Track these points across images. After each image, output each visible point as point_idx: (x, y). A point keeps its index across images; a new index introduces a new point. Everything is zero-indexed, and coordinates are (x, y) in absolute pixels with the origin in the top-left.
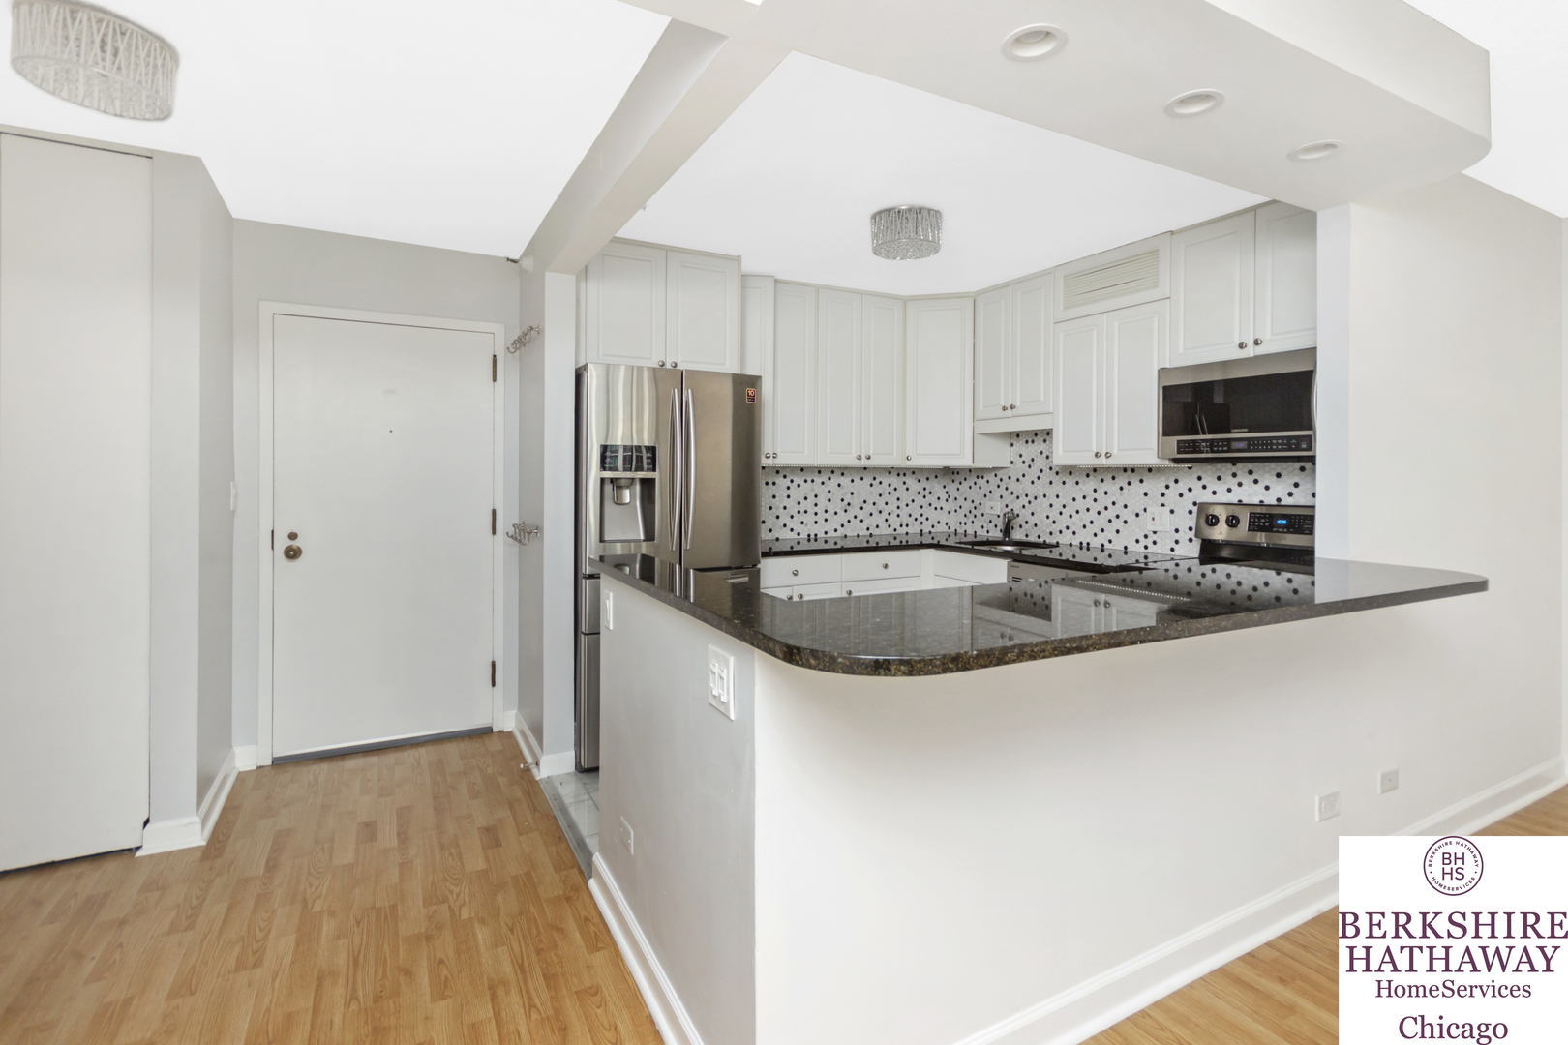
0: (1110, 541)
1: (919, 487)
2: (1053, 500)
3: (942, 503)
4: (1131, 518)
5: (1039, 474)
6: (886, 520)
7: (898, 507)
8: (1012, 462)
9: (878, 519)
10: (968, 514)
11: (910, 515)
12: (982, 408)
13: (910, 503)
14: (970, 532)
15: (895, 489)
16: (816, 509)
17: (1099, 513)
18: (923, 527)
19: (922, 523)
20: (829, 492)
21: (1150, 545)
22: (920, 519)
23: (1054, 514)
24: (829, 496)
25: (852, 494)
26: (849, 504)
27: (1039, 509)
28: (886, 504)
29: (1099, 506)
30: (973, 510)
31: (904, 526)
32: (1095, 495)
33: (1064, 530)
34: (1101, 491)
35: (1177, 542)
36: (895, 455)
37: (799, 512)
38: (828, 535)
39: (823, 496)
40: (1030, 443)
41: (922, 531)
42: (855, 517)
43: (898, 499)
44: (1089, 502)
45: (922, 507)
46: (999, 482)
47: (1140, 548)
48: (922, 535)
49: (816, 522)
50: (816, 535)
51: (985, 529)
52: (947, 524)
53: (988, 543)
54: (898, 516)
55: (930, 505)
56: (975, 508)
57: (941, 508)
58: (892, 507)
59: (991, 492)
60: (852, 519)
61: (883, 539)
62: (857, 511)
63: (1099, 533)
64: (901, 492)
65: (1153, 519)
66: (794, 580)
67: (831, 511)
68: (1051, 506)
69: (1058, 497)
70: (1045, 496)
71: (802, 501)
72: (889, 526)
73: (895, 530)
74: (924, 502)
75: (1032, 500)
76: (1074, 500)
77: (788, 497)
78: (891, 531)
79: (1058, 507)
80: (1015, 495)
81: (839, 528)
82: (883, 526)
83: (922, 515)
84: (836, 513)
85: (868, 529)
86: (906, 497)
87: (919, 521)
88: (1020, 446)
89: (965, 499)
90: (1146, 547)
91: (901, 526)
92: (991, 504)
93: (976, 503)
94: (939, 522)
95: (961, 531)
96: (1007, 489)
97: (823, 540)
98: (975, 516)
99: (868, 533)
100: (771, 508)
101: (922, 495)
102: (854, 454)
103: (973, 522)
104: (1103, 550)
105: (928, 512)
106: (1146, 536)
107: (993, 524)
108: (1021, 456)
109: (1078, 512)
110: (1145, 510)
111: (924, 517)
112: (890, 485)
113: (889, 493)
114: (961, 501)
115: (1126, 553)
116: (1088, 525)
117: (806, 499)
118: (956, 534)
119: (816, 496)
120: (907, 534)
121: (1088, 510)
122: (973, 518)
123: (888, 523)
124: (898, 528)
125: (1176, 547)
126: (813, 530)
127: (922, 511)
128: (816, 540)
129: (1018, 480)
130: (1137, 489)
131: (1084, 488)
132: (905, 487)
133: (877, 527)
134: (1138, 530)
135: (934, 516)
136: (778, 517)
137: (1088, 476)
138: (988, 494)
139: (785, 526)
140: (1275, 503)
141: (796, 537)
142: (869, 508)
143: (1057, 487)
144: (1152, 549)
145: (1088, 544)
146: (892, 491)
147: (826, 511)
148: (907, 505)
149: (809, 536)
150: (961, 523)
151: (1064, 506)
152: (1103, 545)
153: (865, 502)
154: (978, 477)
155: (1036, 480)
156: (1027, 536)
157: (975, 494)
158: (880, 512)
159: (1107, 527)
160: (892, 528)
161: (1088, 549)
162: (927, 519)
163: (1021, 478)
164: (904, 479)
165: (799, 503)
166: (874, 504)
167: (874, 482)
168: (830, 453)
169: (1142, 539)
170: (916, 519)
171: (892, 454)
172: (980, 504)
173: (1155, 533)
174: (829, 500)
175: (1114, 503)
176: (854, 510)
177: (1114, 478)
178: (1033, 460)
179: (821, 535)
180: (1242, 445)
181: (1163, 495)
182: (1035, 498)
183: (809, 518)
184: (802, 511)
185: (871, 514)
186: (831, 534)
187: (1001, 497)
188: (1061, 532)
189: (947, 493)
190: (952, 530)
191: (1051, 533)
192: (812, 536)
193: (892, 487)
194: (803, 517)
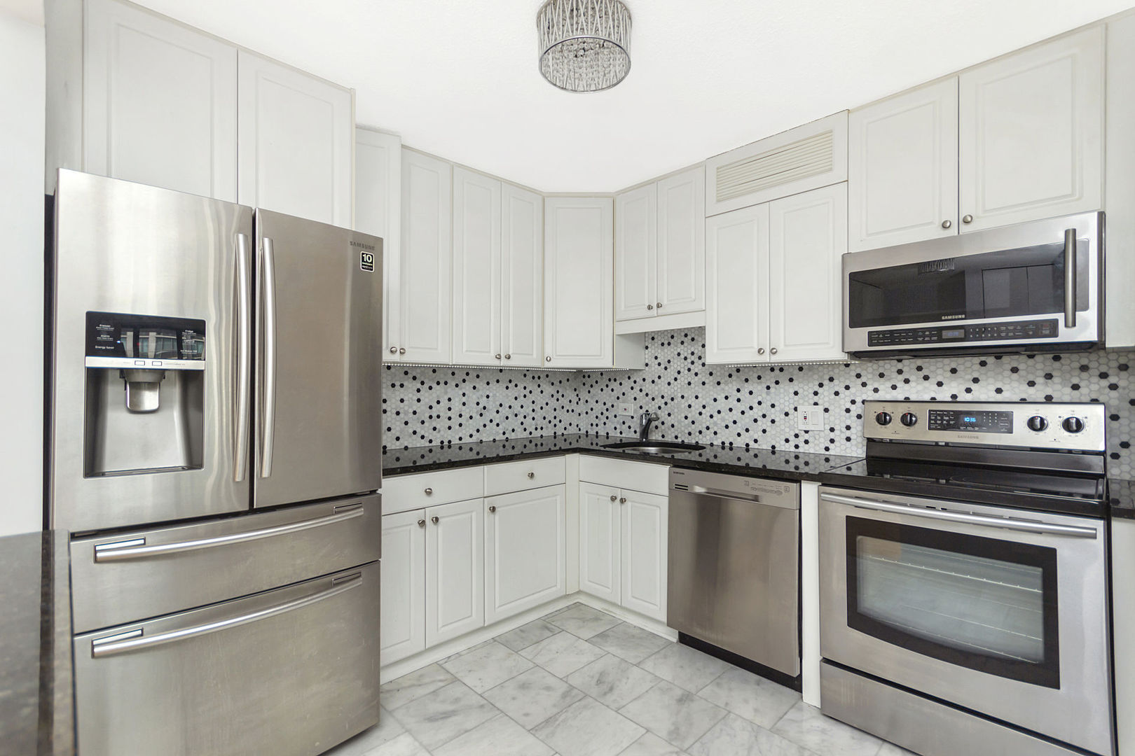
0: (756, 441)
1: (551, 390)
2: (692, 401)
3: (574, 406)
4: (779, 417)
5: (676, 375)
6: (522, 423)
7: (533, 410)
8: (647, 365)
9: (514, 423)
10: (600, 416)
11: (544, 418)
12: (623, 308)
13: (544, 406)
14: (602, 433)
15: (531, 392)
16: (449, 414)
17: (743, 413)
18: (557, 429)
19: (555, 425)
20: (464, 395)
21: (802, 444)
22: (554, 422)
23: (693, 414)
24: (464, 399)
25: (488, 397)
26: (485, 408)
27: (676, 410)
28: (522, 407)
29: (743, 406)
30: (605, 412)
31: (539, 429)
32: (739, 395)
33: (704, 430)
34: (745, 391)
35: (832, 441)
36: (535, 356)
37: (431, 417)
38: (463, 441)
39: (457, 399)
40: (666, 345)
41: (555, 433)
42: (491, 421)
43: (533, 402)
44: (732, 402)
45: (555, 410)
46: (633, 384)
47: (790, 448)
48: (555, 437)
49: (450, 428)
50: (450, 442)
51: (618, 431)
52: (577, 426)
53: (622, 445)
54: (533, 419)
55: (563, 407)
56: (607, 410)
57: (573, 411)
58: (527, 410)
59: (624, 394)
60: (488, 423)
61: (519, 443)
62: (493, 415)
63: (743, 432)
64: (536, 395)
65: (805, 418)
66: (427, 501)
67: (466, 415)
68: (690, 406)
69: (697, 397)
70: (683, 397)
71: (434, 404)
72: (525, 430)
73: (531, 433)
74: (557, 405)
75: (669, 401)
76: (715, 400)
77: (419, 400)
78: (526, 434)
79: (697, 406)
80: (650, 397)
81: (475, 433)
82: (519, 430)
83: (555, 418)
84: (471, 417)
85: (504, 433)
86: (541, 400)
87: (552, 424)
88: (655, 349)
89: (597, 402)
90: (797, 447)
91: (536, 429)
92: (625, 405)
93: (609, 405)
94: (570, 424)
95: (592, 432)
96: (641, 390)
97: (458, 446)
98: (607, 418)
99: (504, 438)
100: (398, 413)
101: (555, 398)
102: (493, 354)
103: (605, 424)
104: (747, 450)
105: (561, 414)
106: (797, 436)
107: (627, 425)
108: (656, 358)
109: (719, 412)
110: (796, 409)
111: (558, 419)
112: (525, 388)
113: (525, 396)
114: (592, 404)
115: (773, 453)
116: (731, 424)
117: (438, 402)
118: (587, 436)
119: (450, 400)
120: (542, 436)
121: (731, 410)
122: (605, 420)
123: (524, 426)
124: (533, 431)
125: (831, 446)
126: (447, 436)
127: (555, 414)
128: (450, 447)
129: (653, 382)
130: (786, 389)
131: (727, 388)
132: (539, 390)
133: (513, 430)
134: (787, 430)
135: (566, 418)
136: (406, 423)
137: (730, 376)
138: (621, 396)
139: (415, 433)
140: (950, 400)
141: (428, 444)
142: (505, 411)
143: (697, 388)
144: (803, 448)
145: (731, 444)
146: (528, 394)
147: (460, 416)
148: (542, 408)
149: (442, 442)
150: (592, 425)
151: (704, 407)
152: (747, 445)
153: (501, 405)
154: (610, 380)
155: (672, 381)
156: (663, 436)
157: (607, 396)
158: (516, 415)
159: (752, 426)
160: (528, 432)
161: (731, 449)
162: (560, 421)
163: (656, 380)
164: (539, 382)
165: (431, 407)
166: (510, 407)
167: (510, 385)
168: (467, 351)
169: (792, 438)
170: (550, 422)
171: (532, 355)
172: (613, 406)
173: (807, 432)
174: (464, 404)
175: (760, 403)
176: (489, 415)
177: (759, 378)
178: (669, 362)
179: (455, 441)
180: (956, 334)
181: (816, 393)
182: (672, 399)
183: (442, 424)
184: (434, 415)
185: (507, 418)
186: (467, 440)
187: (635, 399)
188: (700, 432)
189: (577, 395)
190: (583, 431)
191: (690, 434)
192: (446, 443)
193: (528, 390)
194: (435, 423)
